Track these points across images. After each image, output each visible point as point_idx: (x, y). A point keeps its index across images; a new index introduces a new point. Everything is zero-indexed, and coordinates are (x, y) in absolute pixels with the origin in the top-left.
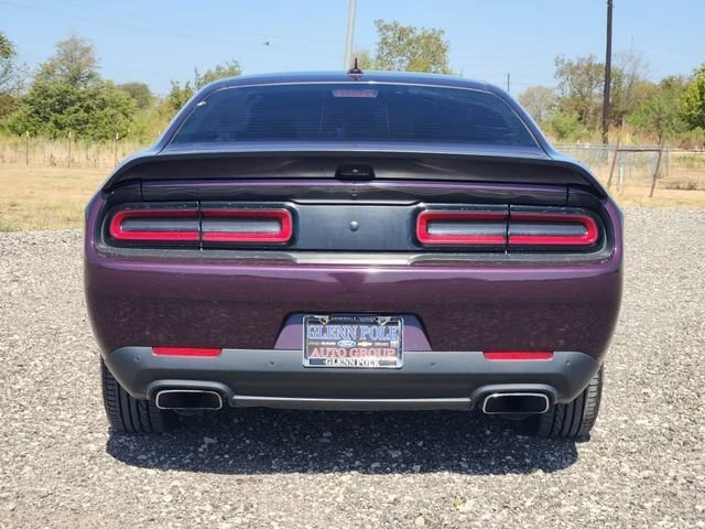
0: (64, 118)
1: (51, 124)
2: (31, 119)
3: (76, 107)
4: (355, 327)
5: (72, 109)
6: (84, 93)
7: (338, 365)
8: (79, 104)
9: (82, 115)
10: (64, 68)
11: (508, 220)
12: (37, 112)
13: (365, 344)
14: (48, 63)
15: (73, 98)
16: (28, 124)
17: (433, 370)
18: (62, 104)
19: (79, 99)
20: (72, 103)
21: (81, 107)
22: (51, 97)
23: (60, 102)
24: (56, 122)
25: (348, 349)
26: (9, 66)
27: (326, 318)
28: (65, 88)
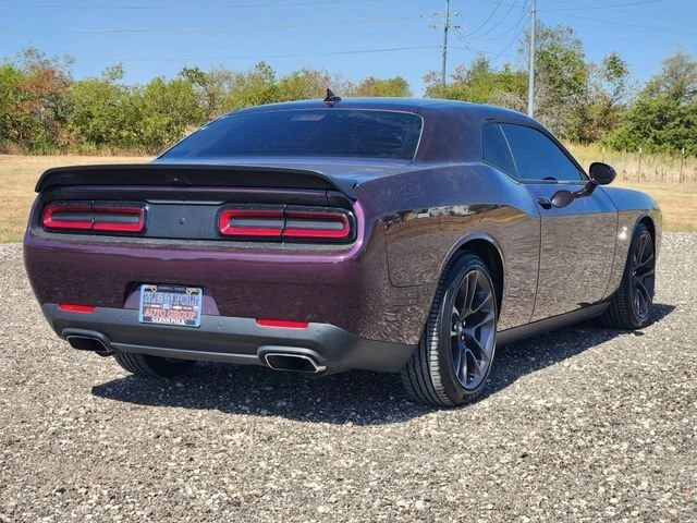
0: (663, 134)
1: (650, 140)
2: (632, 136)
3: (676, 123)
4: (172, 295)
5: (671, 124)
6: (684, 108)
7: (160, 321)
8: (679, 119)
9: (682, 130)
10: (668, 84)
11: (286, 217)
12: (638, 128)
13: (177, 308)
14: (654, 81)
15: (673, 113)
16: (629, 140)
17: (219, 330)
18: (662, 121)
19: (680, 115)
20: (673, 119)
21: (681, 122)
22: (650, 113)
23: (660, 118)
24: (655, 138)
25: (167, 310)
26: (622, 85)
27: (155, 287)
28: (665, 104)
